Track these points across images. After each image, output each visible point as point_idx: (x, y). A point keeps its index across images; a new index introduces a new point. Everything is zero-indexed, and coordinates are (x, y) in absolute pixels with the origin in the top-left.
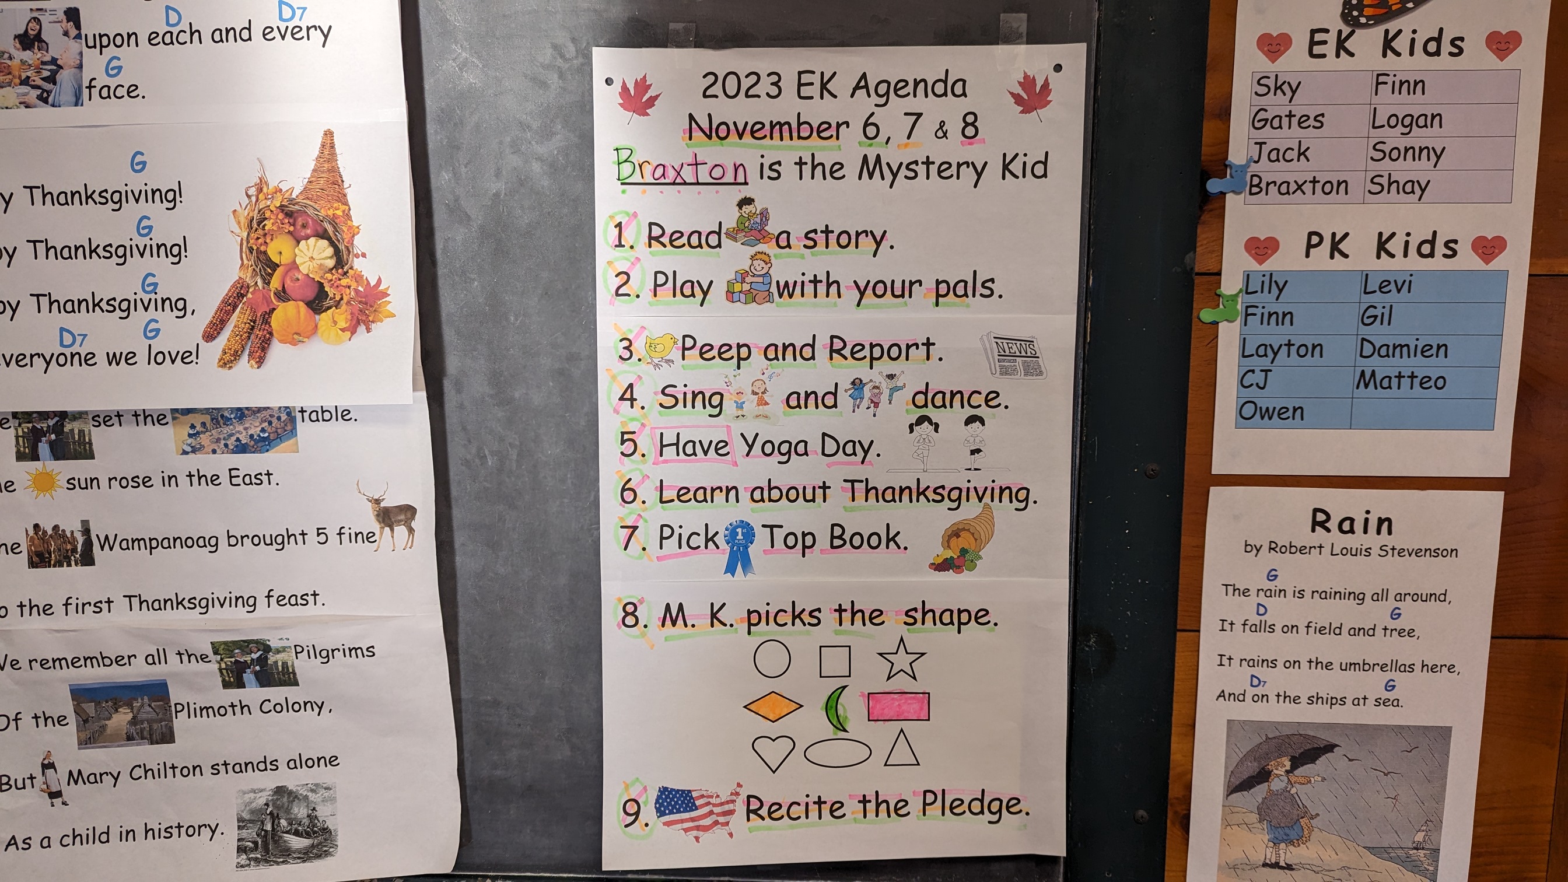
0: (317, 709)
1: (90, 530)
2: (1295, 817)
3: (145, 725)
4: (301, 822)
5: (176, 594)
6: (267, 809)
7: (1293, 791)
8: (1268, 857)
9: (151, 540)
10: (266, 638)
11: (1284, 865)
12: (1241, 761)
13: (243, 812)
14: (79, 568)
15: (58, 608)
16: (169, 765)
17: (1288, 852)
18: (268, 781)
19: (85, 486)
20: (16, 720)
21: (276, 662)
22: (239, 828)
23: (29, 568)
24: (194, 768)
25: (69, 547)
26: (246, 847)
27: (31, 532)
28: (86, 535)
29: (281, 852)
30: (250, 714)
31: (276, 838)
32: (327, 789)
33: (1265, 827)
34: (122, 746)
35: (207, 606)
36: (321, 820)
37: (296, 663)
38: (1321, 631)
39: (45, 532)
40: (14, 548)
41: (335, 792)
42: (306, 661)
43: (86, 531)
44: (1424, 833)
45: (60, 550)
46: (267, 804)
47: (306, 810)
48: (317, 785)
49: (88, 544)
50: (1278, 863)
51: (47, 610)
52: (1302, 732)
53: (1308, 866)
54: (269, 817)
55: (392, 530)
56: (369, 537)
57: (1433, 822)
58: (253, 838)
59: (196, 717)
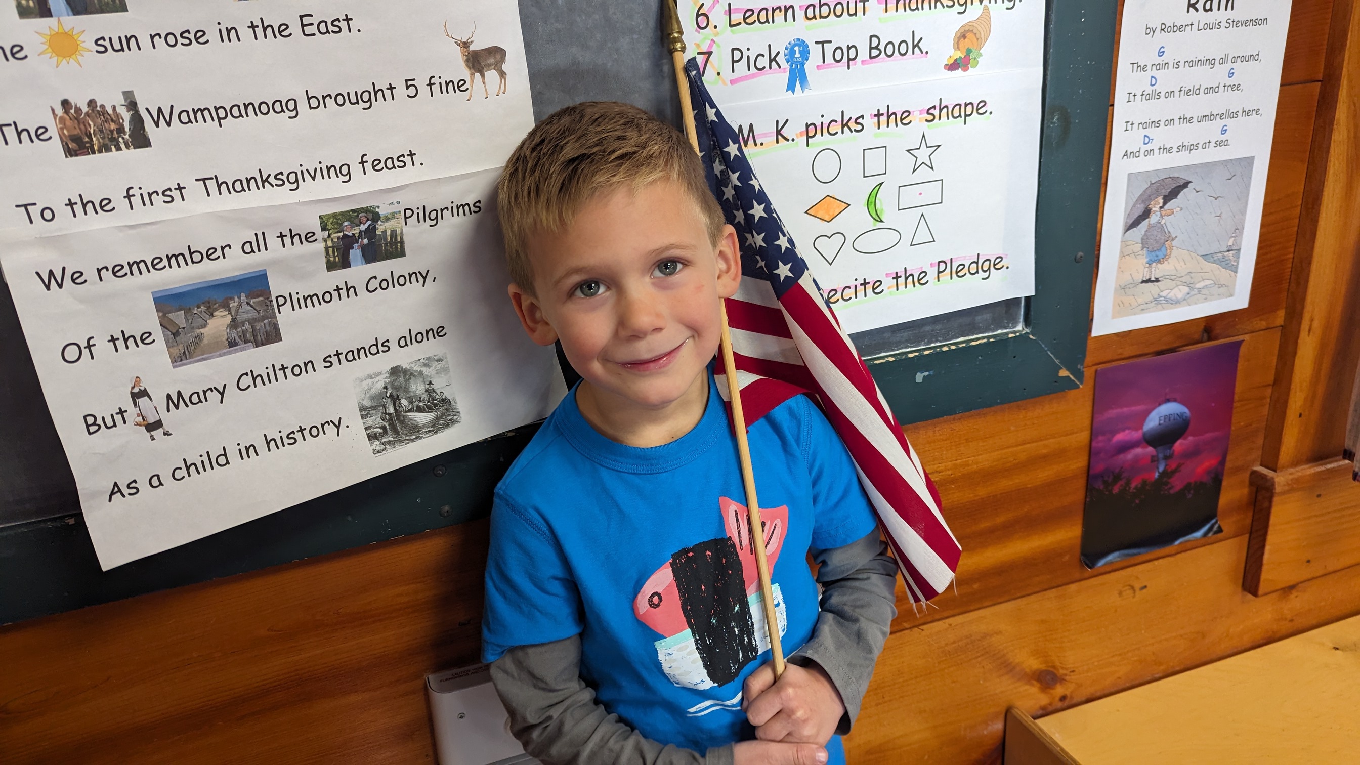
0: (422, 280)
1: (136, 104)
2: (1162, 241)
3: (247, 326)
4: (420, 398)
5: (260, 170)
6: (386, 392)
7: (1163, 222)
8: (1145, 275)
9: (216, 109)
10: (376, 205)
11: (1154, 280)
12: (1134, 206)
13: (363, 400)
14: (132, 151)
15: (119, 202)
16: (278, 367)
17: (1157, 269)
18: (382, 363)
19: (120, 48)
20: (89, 347)
21: (384, 232)
22: (363, 417)
23: (66, 157)
24: (306, 365)
25: (113, 126)
26: (375, 434)
27: (60, 111)
28: (131, 110)
29: (410, 430)
30: (356, 295)
31: (402, 418)
32: (440, 360)
33: (1145, 252)
34: (224, 354)
35: (297, 180)
36: (438, 392)
37: (406, 229)
38: (1188, 93)
39: (78, 110)
40: (40, 133)
41: (447, 362)
42: (414, 226)
43: (132, 105)
44: (1233, 239)
45: (101, 131)
46: (386, 388)
47: (423, 385)
48: (428, 359)
49: (137, 121)
50: (1150, 279)
51: (105, 205)
52: (1171, 176)
53: (1168, 277)
54: (389, 399)
55: (483, 76)
56: (460, 86)
57: (1238, 230)
58: (379, 423)
59: (300, 308)
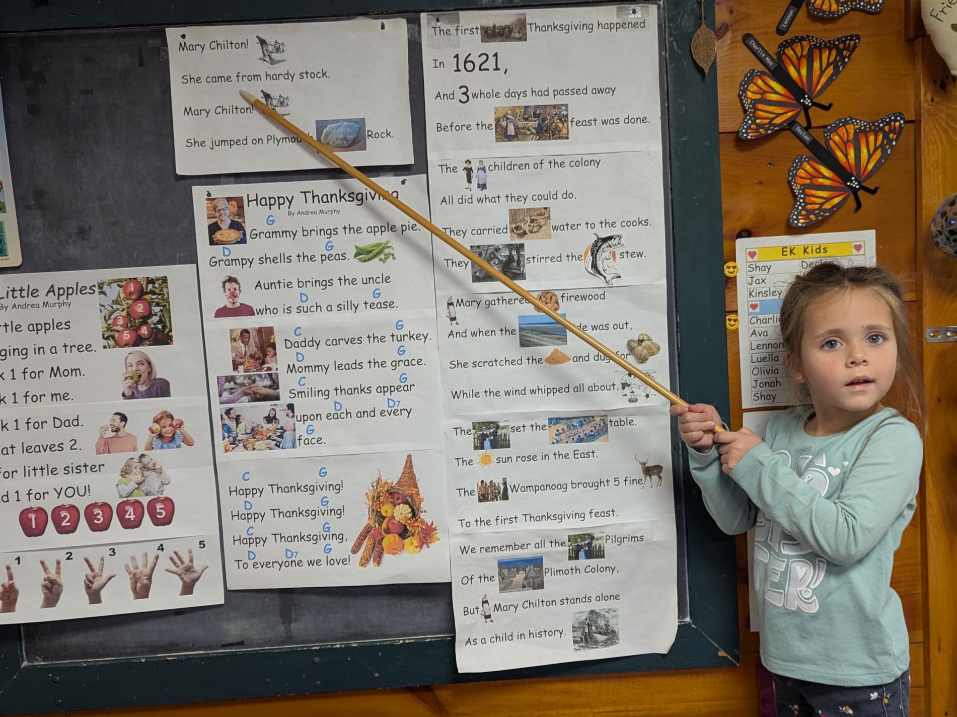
0: (611, 571)
1: (507, 483)
3: (531, 580)
4: (602, 628)
5: (548, 512)
6: (586, 622)
9: (535, 487)
10: (593, 532)
13: (575, 623)
14: (502, 502)
15: (493, 522)
16: (541, 601)
18: (587, 608)
19: (505, 461)
20: (471, 579)
21: (596, 545)
22: (573, 631)
23: (479, 502)
24: (552, 602)
25: (497, 491)
26: (577, 641)
27: (480, 485)
28: (505, 485)
30: (580, 574)
31: (591, 636)
32: (615, 611)
34: (520, 591)
35: (562, 518)
36: (611, 627)
37: (605, 545)
39: (486, 484)
40: (472, 493)
41: (619, 613)
42: (610, 544)
43: (505, 483)
45: (492, 493)
46: (586, 619)
47: (604, 622)
48: (609, 609)
49: (506, 489)
51: (488, 523)
54: (587, 626)
55: (651, 478)
56: (639, 482)
59: (554, 576)
